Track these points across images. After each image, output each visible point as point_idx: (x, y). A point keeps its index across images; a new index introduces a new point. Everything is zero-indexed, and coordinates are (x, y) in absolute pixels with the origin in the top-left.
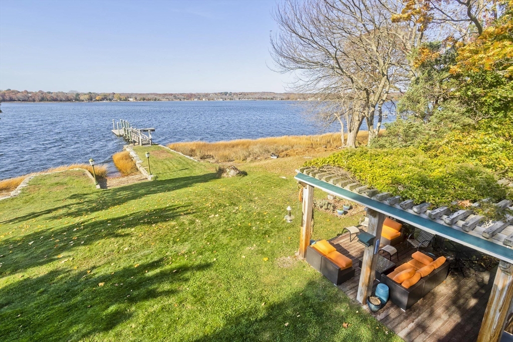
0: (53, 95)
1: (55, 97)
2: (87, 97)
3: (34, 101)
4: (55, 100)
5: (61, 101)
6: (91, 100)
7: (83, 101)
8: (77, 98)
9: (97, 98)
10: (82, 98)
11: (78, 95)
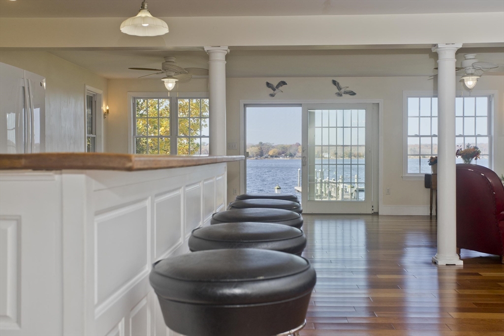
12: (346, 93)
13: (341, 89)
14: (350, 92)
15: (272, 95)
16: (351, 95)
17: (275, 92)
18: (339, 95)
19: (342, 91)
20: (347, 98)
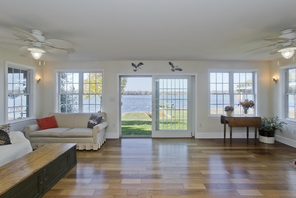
0: (132, 92)
1: (133, 93)
2: (144, 93)
3: (125, 95)
4: (132, 94)
5: (134, 95)
6: (146, 94)
7: (142, 95)
8: (140, 94)
9: (148, 94)
10: (142, 93)
11: (141, 92)
12: (177, 69)
13: (174, 67)
14: (179, 69)
15: (135, 71)
16: (180, 70)
17: (137, 69)
18: (173, 70)
19: (175, 68)
20: (177, 73)
